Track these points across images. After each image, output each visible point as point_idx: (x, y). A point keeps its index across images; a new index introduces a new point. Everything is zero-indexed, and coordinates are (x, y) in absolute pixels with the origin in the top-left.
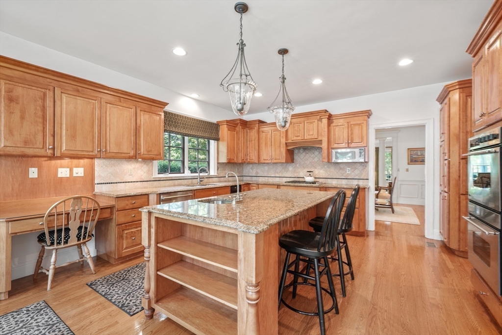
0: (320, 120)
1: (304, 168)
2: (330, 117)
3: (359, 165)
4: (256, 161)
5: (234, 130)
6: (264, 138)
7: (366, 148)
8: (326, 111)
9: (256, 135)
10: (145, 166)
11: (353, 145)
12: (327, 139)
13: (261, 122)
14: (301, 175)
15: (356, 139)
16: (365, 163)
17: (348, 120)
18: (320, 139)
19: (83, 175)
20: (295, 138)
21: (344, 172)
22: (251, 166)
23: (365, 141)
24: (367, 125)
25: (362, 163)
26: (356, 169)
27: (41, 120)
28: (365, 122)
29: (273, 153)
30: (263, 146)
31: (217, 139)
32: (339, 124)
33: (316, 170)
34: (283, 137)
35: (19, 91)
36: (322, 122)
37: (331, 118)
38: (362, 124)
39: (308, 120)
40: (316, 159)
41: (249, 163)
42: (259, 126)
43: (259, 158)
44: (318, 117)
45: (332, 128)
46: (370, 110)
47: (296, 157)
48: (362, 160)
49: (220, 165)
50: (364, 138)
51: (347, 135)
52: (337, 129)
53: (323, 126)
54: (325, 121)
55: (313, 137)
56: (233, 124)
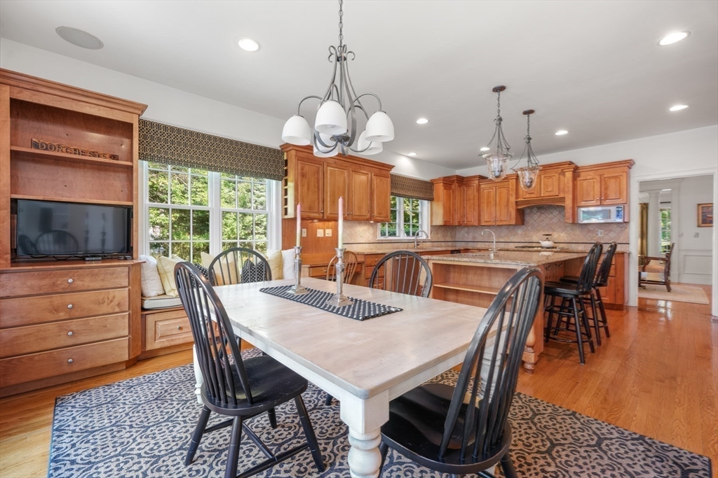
0: (563, 173)
1: (539, 231)
2: (576, 170)
3: (616, 226)
4: (476, 224)
5: (450, 188)
6: (486, 196)
7: (626, 206)
8: (571, 163)
9: (476, 193)
10: (371, 228)
11: (607, 202)
12: (571, 196)
13: (482, 178)
14: (535, 239)
15: (612, 195)
16: (625, 224)
17: (601, 172)
18: (561, 195)
19: (331, 235)
20: (528, 196)
21: (594, 235)
22: (466, 229)
23: (625, 198)
24: (628, 177)
25: (621, 223)
26: (611, 231)
27: (316, 190)
28: (624, 174)
29: (498, 214)
30: (484, 206)
31: (431, 200)
32: (588, 177)
33: (555, 233)
34: (512, 195)
35: (307, 168)
36: (564, 175)
37: (578, 171)
38: (621, 177)
39: (545, 173)
40: (555, 220)
41: (466, 226)
42: (479, 183)
43: (479, 220)
44: (560, 170)
45: (579, 182)
46: (631, 160)
47: (527, 218)
48: (620, 220)
49: (435, 228)
50: (623, 193)
51: (599, 190)
52: (585, 183)
53: (566, 181)
54: (569, 175)
55: (552, 194)
56: (448, 182)
